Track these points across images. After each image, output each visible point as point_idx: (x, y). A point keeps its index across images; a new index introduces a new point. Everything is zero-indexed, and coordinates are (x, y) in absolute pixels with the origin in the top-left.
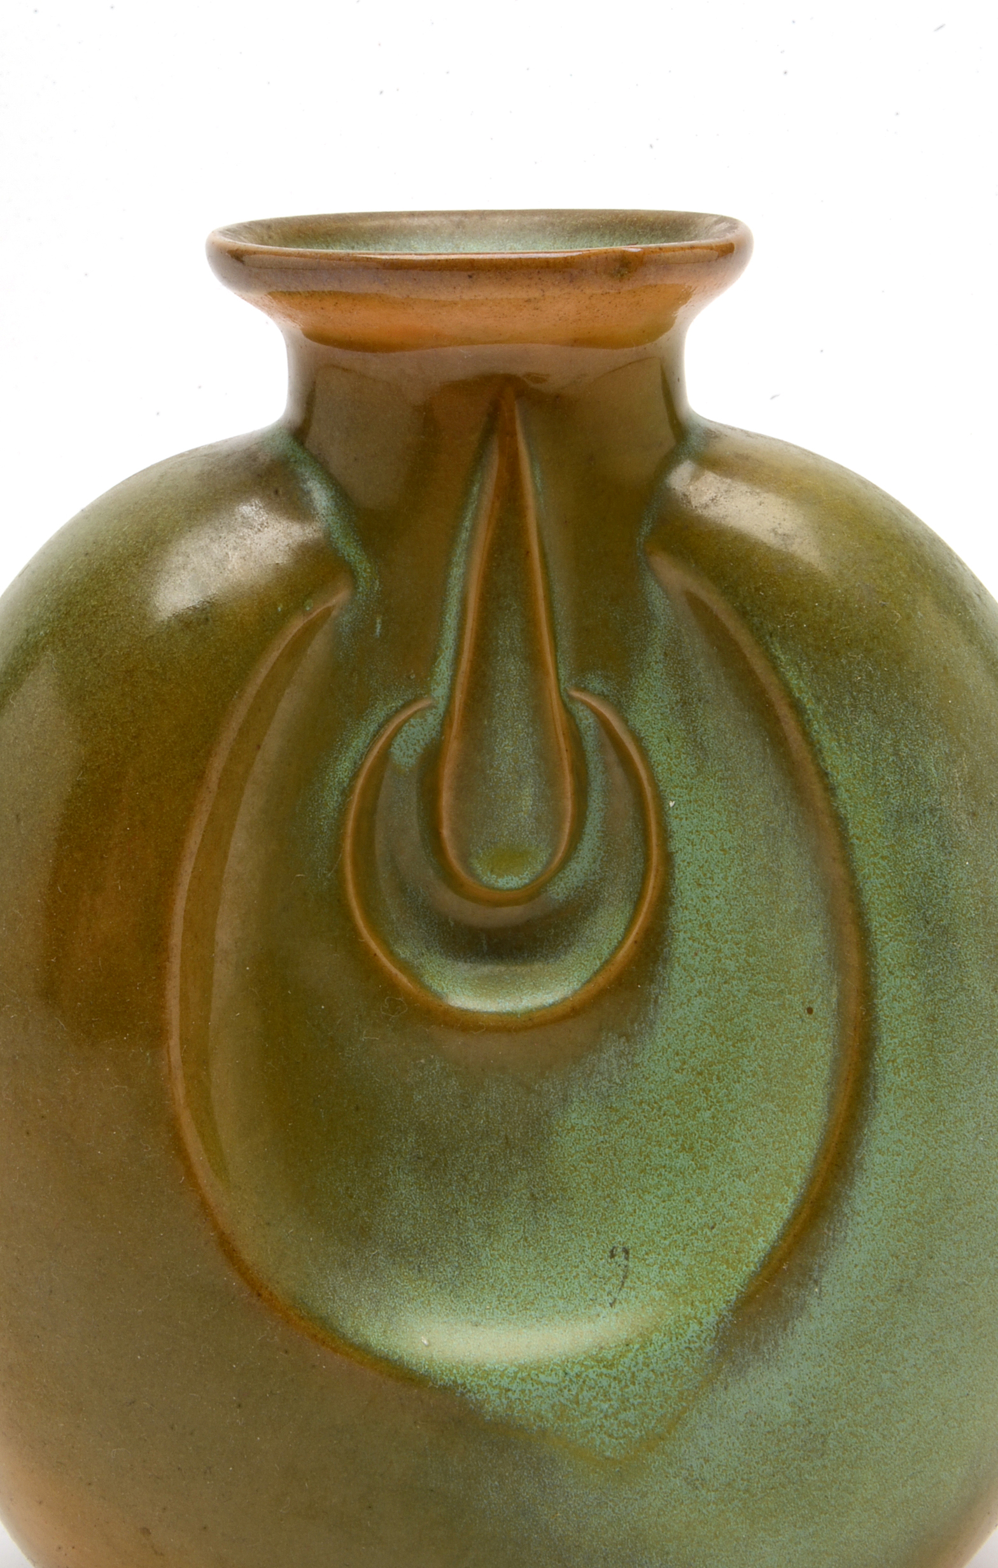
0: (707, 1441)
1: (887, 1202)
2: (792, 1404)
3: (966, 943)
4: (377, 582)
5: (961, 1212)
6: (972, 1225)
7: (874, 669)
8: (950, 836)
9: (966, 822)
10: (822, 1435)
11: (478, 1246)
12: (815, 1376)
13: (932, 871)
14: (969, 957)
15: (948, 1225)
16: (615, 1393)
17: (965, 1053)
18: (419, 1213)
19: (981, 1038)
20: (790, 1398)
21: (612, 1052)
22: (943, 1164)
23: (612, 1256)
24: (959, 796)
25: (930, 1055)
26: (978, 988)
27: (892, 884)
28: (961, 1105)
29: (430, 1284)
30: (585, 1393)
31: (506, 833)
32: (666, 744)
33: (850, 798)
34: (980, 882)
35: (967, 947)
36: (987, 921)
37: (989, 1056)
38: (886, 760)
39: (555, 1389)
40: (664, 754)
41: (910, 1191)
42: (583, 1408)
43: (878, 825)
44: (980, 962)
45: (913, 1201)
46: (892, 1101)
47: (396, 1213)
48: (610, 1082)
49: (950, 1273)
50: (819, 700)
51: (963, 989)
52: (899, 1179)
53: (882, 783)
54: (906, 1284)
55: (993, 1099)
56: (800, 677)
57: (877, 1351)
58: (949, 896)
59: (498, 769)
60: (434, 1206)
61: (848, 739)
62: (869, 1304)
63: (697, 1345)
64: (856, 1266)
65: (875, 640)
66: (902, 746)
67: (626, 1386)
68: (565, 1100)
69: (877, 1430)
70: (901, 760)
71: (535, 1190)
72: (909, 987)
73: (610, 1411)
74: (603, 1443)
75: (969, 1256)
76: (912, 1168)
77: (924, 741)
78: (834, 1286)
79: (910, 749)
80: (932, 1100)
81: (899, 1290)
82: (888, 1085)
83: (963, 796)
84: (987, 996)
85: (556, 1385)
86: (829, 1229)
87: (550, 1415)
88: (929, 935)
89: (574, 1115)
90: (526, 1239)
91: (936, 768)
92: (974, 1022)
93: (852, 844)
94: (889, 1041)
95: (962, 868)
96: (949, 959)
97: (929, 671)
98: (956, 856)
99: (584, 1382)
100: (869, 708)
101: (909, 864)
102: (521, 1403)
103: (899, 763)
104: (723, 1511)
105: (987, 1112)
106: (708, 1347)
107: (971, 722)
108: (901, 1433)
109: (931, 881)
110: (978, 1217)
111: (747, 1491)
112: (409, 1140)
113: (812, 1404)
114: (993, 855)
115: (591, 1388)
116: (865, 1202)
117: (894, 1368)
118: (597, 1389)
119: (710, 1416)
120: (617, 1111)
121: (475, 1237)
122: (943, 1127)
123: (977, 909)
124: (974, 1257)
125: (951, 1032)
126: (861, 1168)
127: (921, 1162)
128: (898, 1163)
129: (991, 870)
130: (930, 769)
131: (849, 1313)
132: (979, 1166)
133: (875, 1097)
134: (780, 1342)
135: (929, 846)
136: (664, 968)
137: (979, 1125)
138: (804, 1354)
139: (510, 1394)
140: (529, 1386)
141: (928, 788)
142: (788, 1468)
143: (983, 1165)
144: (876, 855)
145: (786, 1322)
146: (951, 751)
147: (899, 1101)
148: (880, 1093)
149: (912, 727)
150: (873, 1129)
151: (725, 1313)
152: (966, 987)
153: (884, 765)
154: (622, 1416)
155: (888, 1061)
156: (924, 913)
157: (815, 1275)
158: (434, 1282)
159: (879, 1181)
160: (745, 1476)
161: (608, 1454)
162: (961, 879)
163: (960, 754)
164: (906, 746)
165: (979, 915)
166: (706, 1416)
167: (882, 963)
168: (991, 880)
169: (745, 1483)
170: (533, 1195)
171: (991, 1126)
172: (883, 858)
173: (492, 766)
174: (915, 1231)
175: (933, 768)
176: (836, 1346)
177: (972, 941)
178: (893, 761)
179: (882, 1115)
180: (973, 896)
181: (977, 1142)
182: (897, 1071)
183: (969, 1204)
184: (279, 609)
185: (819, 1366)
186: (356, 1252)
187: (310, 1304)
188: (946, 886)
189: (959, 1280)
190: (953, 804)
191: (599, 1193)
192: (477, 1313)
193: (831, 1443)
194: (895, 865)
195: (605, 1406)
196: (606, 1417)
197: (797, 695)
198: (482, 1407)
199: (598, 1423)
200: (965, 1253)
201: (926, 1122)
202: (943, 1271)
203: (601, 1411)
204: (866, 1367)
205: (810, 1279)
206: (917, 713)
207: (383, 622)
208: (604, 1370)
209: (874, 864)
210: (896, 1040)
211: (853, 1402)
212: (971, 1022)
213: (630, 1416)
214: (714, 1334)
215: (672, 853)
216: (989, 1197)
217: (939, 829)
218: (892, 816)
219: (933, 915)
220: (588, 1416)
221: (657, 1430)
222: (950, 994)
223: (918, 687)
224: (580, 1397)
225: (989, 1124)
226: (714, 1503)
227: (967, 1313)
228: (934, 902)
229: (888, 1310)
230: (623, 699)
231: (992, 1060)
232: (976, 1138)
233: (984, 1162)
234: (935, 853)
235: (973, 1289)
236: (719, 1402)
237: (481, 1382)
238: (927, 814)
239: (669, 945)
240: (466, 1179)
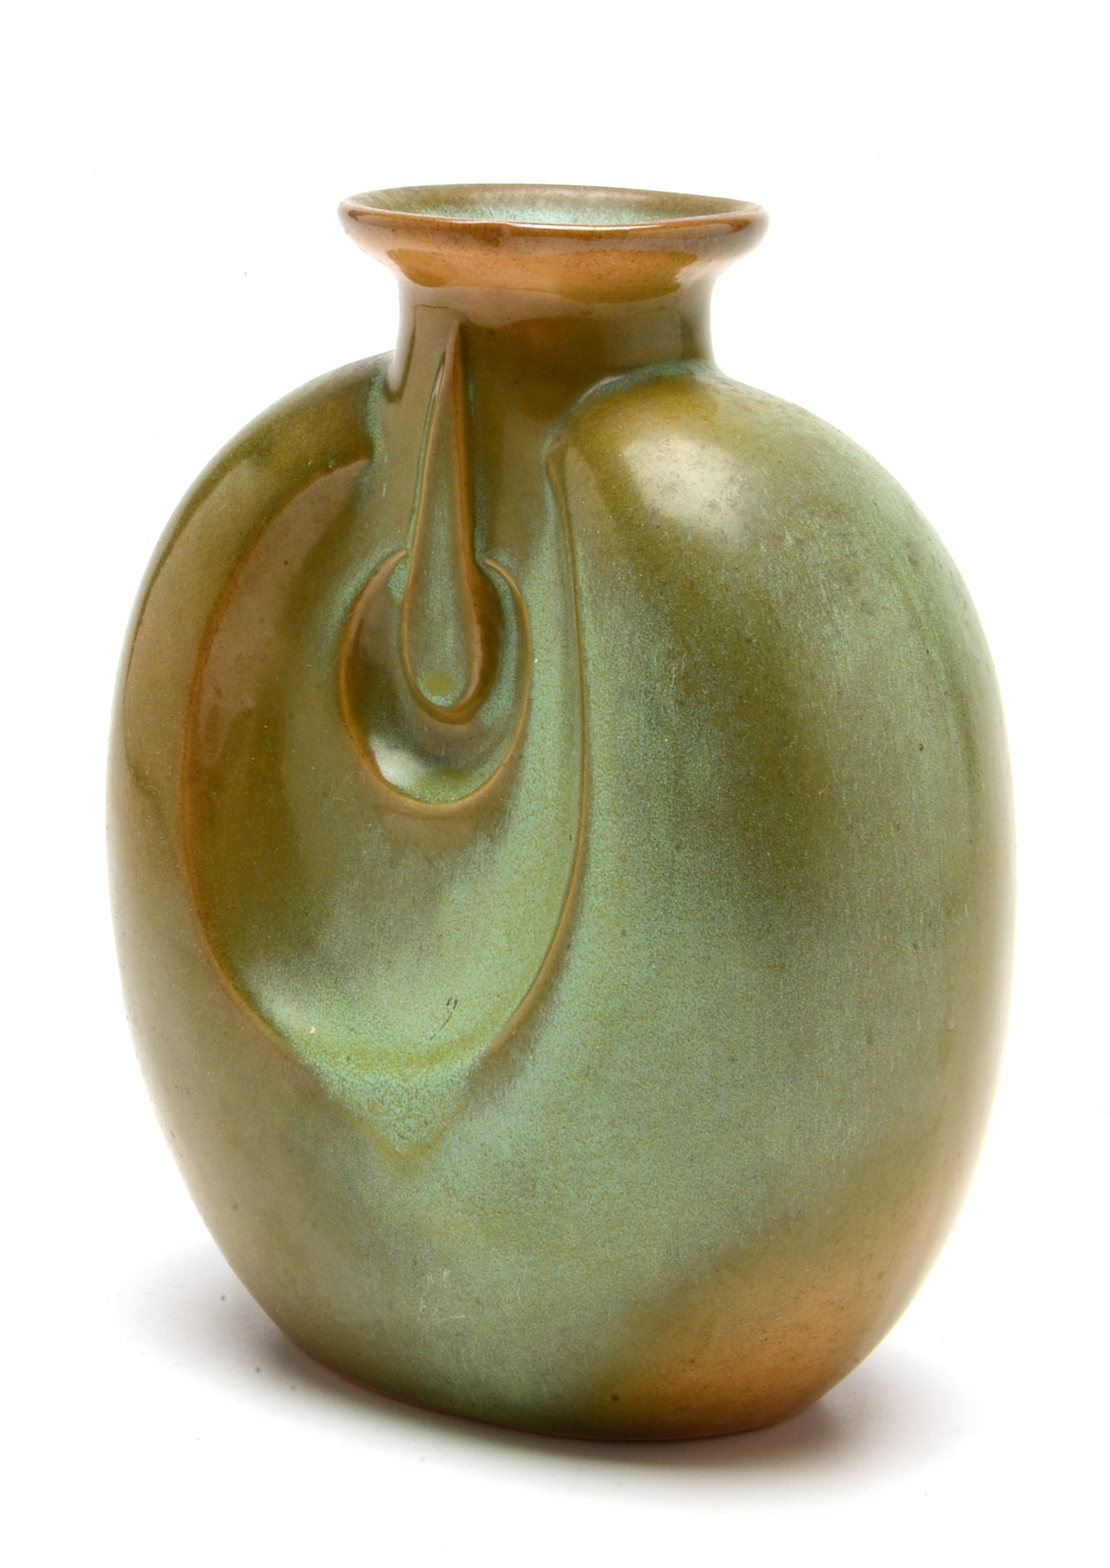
0: (458, 1159)
1: (582, 999)
2: (512, 1146)
3: (656, 804)
4: (386, 457)
5: (635, 1023)
6: (645, 1037)
7: (633, 574)
8: (657, 715)
9: (673, 708)
10: (532, 1179)
11: (378, 975)
12: (527, 1128)
13: (637, 740)
14: (657, 816)
15: (624, 1031)
16: (405, 1102)
17: (646, 893)
18: (349, 940)
19: (660, 885)
20: (510, 1140)
21: (482, 848)
22: (623, 980)
23: (448, 1004)
24: (671, 686)
25: (620, 888)
26: (662, 843)
27: (609, 744)
28: (639, 934)
29: (338, 993)
30: (388, 1096)
31: (438, 662)
32: (541, 614)
33: (594, 671)
34: (675, 758)
35: (657, 807)
36: (677, 791)
37: (666, 901)
38: (622, 646)
39: (371, 1088)
40: (539, 621)
41: (598, 995)
42: (385, 1107)
43: (607, 695)
44: (666, 822)
45: (598, 1004)
46: (591, 918)
47: (333, 936)
48: (479, 871)
49: (626, 1071)
50: (591, 589)
51: (650, 841)
52: (590, 983)
53: (616, 663)
54: (591, 1071)
55: (666, 938)
56: (585, 571)
57: (571, 1121)
58: (648, 763)
59: (432, 610)
60: (360, 937)
61: (602, 624)
62: (565, 1080)
63: (457, 1079)
64: (558, 1045)
65: (641, 552)
66: (636, 638)
67: (412, 1099)
68: (452, 878)
69: (573, 1188)
70: (633, 648)
71: (423, 944)
72: (611, 829)
73: (401, 1115)
74: (394, 1139)
75: (642, 1062)
76: (600, 977)
77: (653, 637)
78: (544, 1058)
79: (641, 641)
80: (618, 925)
81: (587, 1075)
82: (590, 905)
83: (675, 687)
84: (669, 851)
85: (372, 1085)
86: (544, 1011)
87: (366, 1107)
88: (629, 791)
89: (455, 892)
90: (408, 979)
91: (657, 660)
92: (656, 869)
93: (590, 707)
94: (594, 870)
95: (662, 743)
96: (641, 813)
97: (676, 583)
98: (659, 733)
99: (389, 1088)
100: (620, 603)
101: (622, 731)
102: (350, 1093)
103: (630, 650)
104: (467, 1220)
105: (660, 947)
106: (463, 1084)
107: (701, 630)
108: (593, 1198)
109: (636, 748)
110: (650, 1032)
111: (482, 1209)
112: (355, 884)
113: (525, 1151)
114: (692, 739)
115: (392, 1094)
116: (567, 995)
117: (583, 1139)
118: (395, 1096)
119: (460, 1138)
120: (480, 895)
121: (379, 967)
122: (624, 949)
123: (669, 779)
124: (646, 1065)
125: (636, 873)
126: (568, 967)
127: (607, 973)
128: (591, 970)
129: (688, 751)
130: (653, 660)
131: (552, 1083)
132: (652, 989)
133: (582, 912)
134: (507, 1093)
135: (638, 719)
136: (517, 789)
137: (653, 955)
138: (521, 1108)
139: (345, 1082)
140: (357, 1081)
141: (648, 674)
142: (509, 1199)
143: (654, 989)
144: (602, 719)
145: (511, 1077)
146: (673, 649)
147: (596, 920)
148: (585, 910)
149: (647, 624)
150: (578, 938)
151: (477, 1059)
152: (652, 839)
153: (620, 650)
154: (407, 1121)
155: (593, 885)
156: (627, 773)
157: (532, 1045)
158: (342, 992)
159: (578, 981)
160: (481, 1196)
161: (397, 1149)
162: (659, 752)
163: (681, 653)
164: (639, 638)
165: (670, 784)
166: (457, 1138)
167: (596, 806)
168: (687, 758)
169: (481, 1201)
170: (421, 947)
171: (663, 959)
172: (606, 722)
173: (428, 608)
174: (599, 1029)
175: (655, 660)
176: (542, 1108)
177: (662, 803)
178: (627, 648)
179: (584, 928)
180: (667, 768)
181: (650, 969)
182: (597, 895)
183: (642, 1018)
184: (310, 463)
185: (531, 1121)
186: (299, 956)
187: (246, 981)
188: (646, 755)
189: (634, 1081)
190: (665, 691)
191: (457, 955)
192: (357, 1022)
193: (539, 1188)
194: (613, 729)
195: (398, 1110)
196: (398, 1119)
197: (581, 584)
198: (327, 1088)
199: (393, 1123)
200: (638, 1060)
201: (612, 941)
202: (620, 1069)
203: (395, 1114)
204: (563, 1131)
205: (529, 1048)
206: (655, 614)
207: (387, 488)
208: (402, 1083)
209: (600, 726)
210: (599, 870)
211: (554, 1158)
212: (653, 869)
213: (411, 1122)
214: (467, 1074)
215: (532, 700)
216: (660, 1019)
217: (649, 708)
218: (617, 690)
219: (633, 776)
220: (388, 1115)
221: (427, 1140)
222: (638, 842)
223: (661, 594)
224: (385, 1099)
225: (661, 957)
226: (462, 1212)
227: (642, 1111)
228: (636, 765)
229: (578, 1089)
230: (521, 573)
231: (668, 905)
232: (650, 965)
233: (656, 987)
234: (643, 726)
235: (646, 1092)
236: (466, 1129)
237: (330, 1069)
238: (642, 694)
239: (522, 771)
240: (384, 923)
